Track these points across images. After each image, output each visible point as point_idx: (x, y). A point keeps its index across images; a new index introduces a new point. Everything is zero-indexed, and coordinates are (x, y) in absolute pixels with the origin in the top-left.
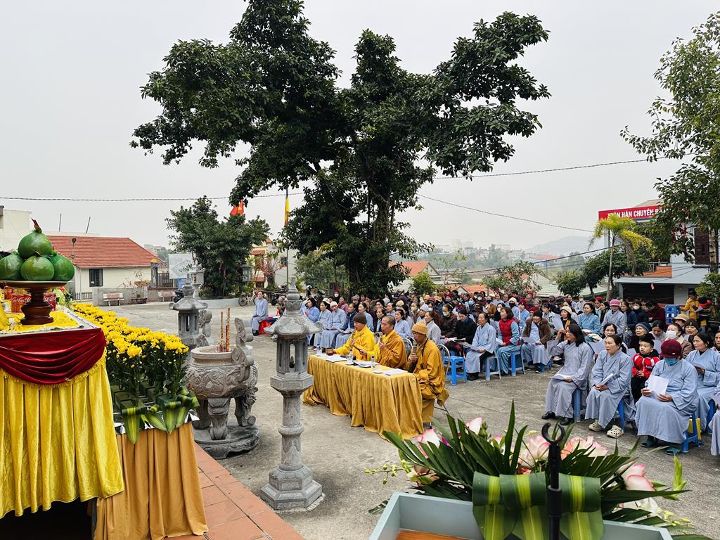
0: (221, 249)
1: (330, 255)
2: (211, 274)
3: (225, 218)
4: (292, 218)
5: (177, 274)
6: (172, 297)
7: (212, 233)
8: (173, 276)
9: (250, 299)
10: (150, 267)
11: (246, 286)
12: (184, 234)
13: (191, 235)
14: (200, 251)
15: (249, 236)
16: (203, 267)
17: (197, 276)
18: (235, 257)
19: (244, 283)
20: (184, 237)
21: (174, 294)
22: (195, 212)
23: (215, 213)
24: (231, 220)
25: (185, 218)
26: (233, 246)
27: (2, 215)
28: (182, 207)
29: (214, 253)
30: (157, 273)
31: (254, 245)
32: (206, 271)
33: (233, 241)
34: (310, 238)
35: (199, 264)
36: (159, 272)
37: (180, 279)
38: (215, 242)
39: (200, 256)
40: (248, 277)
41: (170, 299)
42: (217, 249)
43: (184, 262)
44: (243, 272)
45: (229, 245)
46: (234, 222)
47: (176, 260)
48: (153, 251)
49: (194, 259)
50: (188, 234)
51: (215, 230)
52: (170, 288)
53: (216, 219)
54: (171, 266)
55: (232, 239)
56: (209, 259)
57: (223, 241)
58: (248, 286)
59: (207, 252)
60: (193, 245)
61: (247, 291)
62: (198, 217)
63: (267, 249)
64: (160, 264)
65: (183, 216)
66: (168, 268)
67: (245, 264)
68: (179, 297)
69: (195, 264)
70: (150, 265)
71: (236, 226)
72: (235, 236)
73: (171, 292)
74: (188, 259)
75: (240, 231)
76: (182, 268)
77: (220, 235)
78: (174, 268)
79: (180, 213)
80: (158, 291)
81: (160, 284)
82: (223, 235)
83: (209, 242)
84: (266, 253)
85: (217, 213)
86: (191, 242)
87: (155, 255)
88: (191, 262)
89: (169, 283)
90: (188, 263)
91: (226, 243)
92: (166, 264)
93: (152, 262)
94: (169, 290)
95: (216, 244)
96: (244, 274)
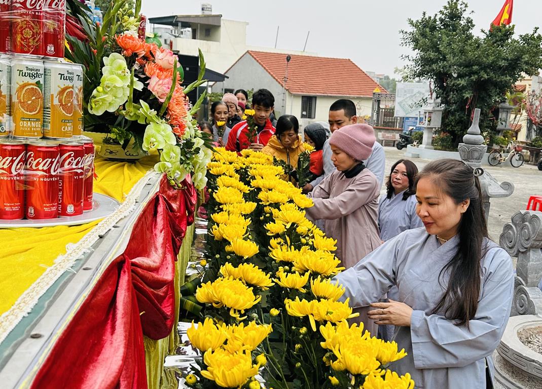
0: (474, 78)
2: (453, 114)
3: (483, 31)
5: (405, 111)
7: (462, 52)
8: (399, 113)
9: (505, 157)
10: (371, 99)
11: (500, 137)
12: (422, 54)
13: (432, 55)
14: (441, 78)
15: (518, 59)
16: (442, 103)
17: (433, 116)
18: (493, 91)
19: (499, 132)
20: (422, 58)
21: (397, 137)
22: (442, 20)
23: (471, 22)
24: (492, 34)
25: (428, 30)
26: (492, 74)
27: (220, 26)
28: (424, 14)
29: (462, 82)
30: (379, 107)
31: (523, 74)
32: (445, 110)
33: (493, 67)
35: (437, 98)
36: (381, 106)
37: (408, 118)
38: (466, 66)
39: (441, 87)
40: (506, 122)
41: (392, 144)
42: (467, 77)
43: (415, 95)
44: (500, 114)
45: (486, 72)
46: (496, 37)
47: (405, 91)
48: (376, 80)
49: (431, 91)
50: (428, 53)
51: (468, 48)
52: (393, 128)
53: (470, 31)
54: (398, 99)
55: (492, 63)
56: (453, 92)
57: (478, 65)
58: (504, 137)
59: (451, 82)
60: (434, 70)
61: (502, 144)
62: (445, 28)
63: (530, 82)
64: (384, 96)
65: (425, 27)
66: (394, 101)
67: (504, 102)
68: (404, 142)
69: (431, 98)
70: (372, 96)
71: (499, 43)
72: (497, 58)
73: (394, 134)
74: (423, 91)
75: (505, 51)
76: (413, 103)
77: (474, 56)
78: (401, 102)
79: (420, 23)
80: (377, 131)
81: (381, 122)
82: (479, 56)
83: (457, 65)
84: (527, 90)
85: (474, 23)
86: (430, 66)
87: (378, 83)
88: (427, 95)
89: (391, 122)
90: (422, 96)
91: (481, 69)
92: (392, 97)
93: (374, 91)
94: (391, 131)
95: (468, 69)
96: (500, 117)
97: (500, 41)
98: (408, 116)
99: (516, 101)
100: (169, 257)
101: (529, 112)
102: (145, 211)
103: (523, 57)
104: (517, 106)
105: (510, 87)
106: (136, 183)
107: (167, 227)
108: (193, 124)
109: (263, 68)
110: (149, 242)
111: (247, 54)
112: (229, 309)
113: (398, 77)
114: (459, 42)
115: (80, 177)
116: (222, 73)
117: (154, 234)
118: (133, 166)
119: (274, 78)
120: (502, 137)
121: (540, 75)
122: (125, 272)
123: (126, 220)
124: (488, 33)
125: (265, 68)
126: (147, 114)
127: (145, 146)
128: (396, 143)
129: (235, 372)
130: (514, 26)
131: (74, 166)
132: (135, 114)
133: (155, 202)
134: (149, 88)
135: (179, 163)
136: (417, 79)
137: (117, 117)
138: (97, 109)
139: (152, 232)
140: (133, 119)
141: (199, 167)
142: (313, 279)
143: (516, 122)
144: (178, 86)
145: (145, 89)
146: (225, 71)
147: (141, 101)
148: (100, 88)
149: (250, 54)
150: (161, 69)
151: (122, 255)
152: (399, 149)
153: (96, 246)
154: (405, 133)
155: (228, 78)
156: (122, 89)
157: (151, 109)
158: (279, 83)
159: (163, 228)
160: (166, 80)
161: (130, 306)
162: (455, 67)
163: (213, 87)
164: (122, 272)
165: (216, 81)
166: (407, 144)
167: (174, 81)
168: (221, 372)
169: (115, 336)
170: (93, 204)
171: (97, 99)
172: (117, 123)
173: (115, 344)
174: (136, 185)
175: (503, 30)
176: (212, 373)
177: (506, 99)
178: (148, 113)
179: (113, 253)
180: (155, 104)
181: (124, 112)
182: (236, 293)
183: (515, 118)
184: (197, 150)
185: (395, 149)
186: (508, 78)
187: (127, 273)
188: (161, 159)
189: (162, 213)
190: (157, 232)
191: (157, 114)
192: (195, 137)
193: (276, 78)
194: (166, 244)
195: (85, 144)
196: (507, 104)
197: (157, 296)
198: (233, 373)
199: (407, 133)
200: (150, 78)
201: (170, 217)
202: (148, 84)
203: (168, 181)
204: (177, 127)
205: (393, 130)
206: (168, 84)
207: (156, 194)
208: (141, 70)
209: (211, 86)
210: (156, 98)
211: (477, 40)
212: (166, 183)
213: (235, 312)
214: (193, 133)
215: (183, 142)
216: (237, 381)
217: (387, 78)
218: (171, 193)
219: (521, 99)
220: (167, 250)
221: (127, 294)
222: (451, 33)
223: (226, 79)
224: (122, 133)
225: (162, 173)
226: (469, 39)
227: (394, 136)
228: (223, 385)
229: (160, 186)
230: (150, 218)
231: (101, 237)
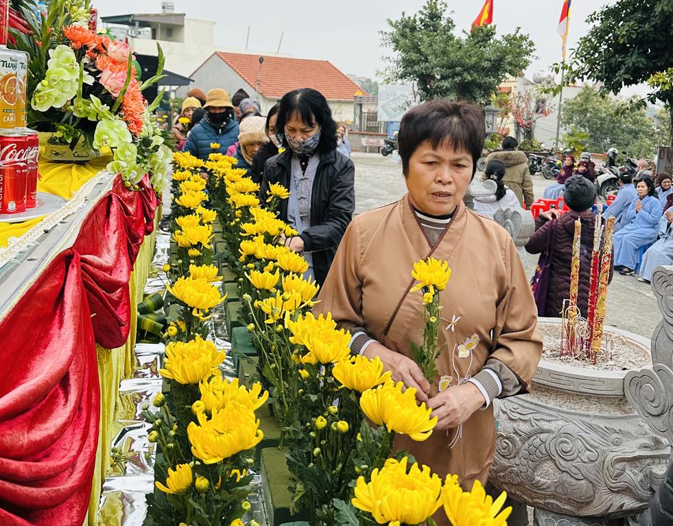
0: (457, 79)
1: (662, 96)
3: (464, 32)
4: (598, 23)
5: (388, 114)
6: (379, 148)
7: (444, 53)
8: (382, 117)
10: (353, 102)
11: (488, 140)
12: (403, 55)
13: (414, 56)
14: (424, 79)
15: (501, 59)
18: (477, 93)
20: (404, 60)
21: (382, 143)
22: (422, 21)
23: (451, 22)
24: (473, 35)
25: (408, 30)
26: (475, 75)
27: (183, 26)
28: (403, 14)
29: (446, 84)
30: (361, 111)
31: (507, 75)
33: (475, 68)
34: (631, 61)
35: (421, 100)
36: (364, 110)
37: (392, 123)
38: (449, 68)
39: (425, 89)
40: (492, 125)
41: (377, 150)
42: (451, 79)
43: (398, 98)
44: (486, 117)
45: (469, 73)
46: (478, 37)
47: (388, 94)
48: (357, 83)
49: (414, 94)
50: (409, 54)
51: (449, 49)
52: (376, 133)
53: (451, 32)
54: (381, 103)
55: (475, 64)
56: (437, 95)
57: (460, 66)
58: (492, 141)
59: (435, 84)
60: (416, 72)
61: (490, 147)
62: (425, 28)
63: (516, 84)
64: (366, 99)
65: (404, 27)
66: (376, 104)
67: (490, 104)
68: (389, 148)
69: (415, 101)
70: (353, 100)
71: (481, 44)
72: (480, 59)
73: (379, 139)
74: (406, 93)
75: (488, 52)
76: (397, 107)
77: (457, 56)
78: (385, 105)
79: (400, 23)
80: (361, 136)
81: (364, 127)
82: (462, 57)
83: (440, 67)
84: (513, 91)
85: (454, 23)
86: (412, 68)
87: (359, 86)
88: (411, 98)
89: (375, 127)
90: (405, 99)
91: (465, 70)
92: (375, 100)
93: (355, 95)
94: (375, 137)
95: (451, 71)
96: (486, 119)
97: (482, 41)
98: (392, 120)
99: (501, 103)
100: (124, 260)
101: (516, 114)
102: (95, 209)
103: (507, 57)
104: (503, 108)
105: (494, 89)
106: (85, 182)
107: (122, 228)
108: (151, 122)
109: (233, 71)
110: (101, 243)
111: (215, 55)
112: (192, 309)
113: (380, 80)
114: (440, 42)
115: (23, 171)
116: (187, 77)
117: (106, 236)
118: (82, 167)
119: (246, 81)
120: (490, 141)
121: (525, 77)
122: (73, 267)
123: (74, 216)
124: (470, 34)
125: (235, 70)
126: (98, 109)
127: (96, 144)
128: (381, 149)
129: (195, 367)
130: (495, 26)
131: (16, 160)
132: (85, 110)
133: (107, 201)
134: (100, 82)
135: (135, 162)
136: (400, 81)
137: (65, 113)
138: (42, 105)
139: (104, 234)
140: (83, 116)
141: (158, 168)
142: (285, 276)
143: (503, 126)
144: (133, 80)
145: (96, 84)
146: (190, 75)
147: (91, 95)
148: (44, 82)
149: (219, 56)
150: (114, 62)
151: (71, 248)
152: (384, 155)
153: (41, 240)
154: (390, 139)
155: (193, 81)
156: (70, 83)
157: (103, 104)
158: (252, 86)
159: (117, 229)
160: (121, 73)
161: (79, 300)
162: (438, 68)
163: (177, 91)
164: (70, 267)
165: (180, 85)
166: (392, 150)
167: (129, 73)
168: (180, 368)
169: (63, 330)
170: (37, 202)
171: (41, 94)
172: (63, 120)
173: (64, 337)
174: (84, 185)
175: (485, 30)
176: (170, 371)
177: (491, 101)
178: (100, 109)
179: (61, 245)
180: (107, 99)
181: (72, 107)
182: (199, 292)
183: (502, 121)
184: (156, 148)
185: (380, 155)
186: (492, 79)
187: (75, 267)
188: (114, 158)
189: (116, 213)
190: (110, 233)
191: (110, 110)
192: (153, 135)
193: (248, 81)
194: (120, 246)
195: (29, 136)
196: (493, 107)
197: (110, 299)
198: (193, 367)
199: (392, 138)
200: (102, 72)
201: (125, 219)
202: (100, 77)
203: (123, 182)
204: (134, 124)
205: (377, 135)
206: (123, 77)
207: (109, 192)
208: (92, 64)
209: (175, 91)
210: (108, 93)
211: (458, 42)
212: (120, 184)
213: (198, 313)
214: (151, 131)
215: (140, 140)
216: (198, 375)
217: (369, 81)
218: (126, 195)
219: (506, 102)
220: (121, 252)
221: (76, 288)
222: (431, 34)
223: (191, 82)
224: (70, 130)
225: (116, 173)
226: (450, 40)
227: (379, 141)
228: (183, 382)
229: (114, 185)
230: (102, 218)
231: (46, 232)
